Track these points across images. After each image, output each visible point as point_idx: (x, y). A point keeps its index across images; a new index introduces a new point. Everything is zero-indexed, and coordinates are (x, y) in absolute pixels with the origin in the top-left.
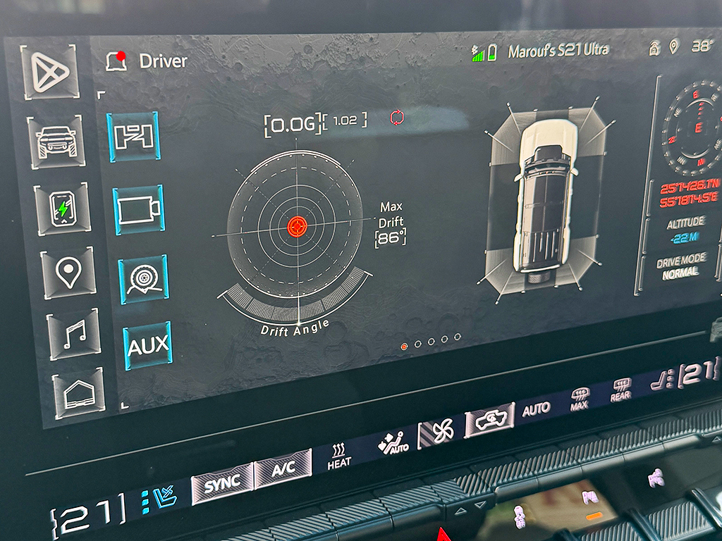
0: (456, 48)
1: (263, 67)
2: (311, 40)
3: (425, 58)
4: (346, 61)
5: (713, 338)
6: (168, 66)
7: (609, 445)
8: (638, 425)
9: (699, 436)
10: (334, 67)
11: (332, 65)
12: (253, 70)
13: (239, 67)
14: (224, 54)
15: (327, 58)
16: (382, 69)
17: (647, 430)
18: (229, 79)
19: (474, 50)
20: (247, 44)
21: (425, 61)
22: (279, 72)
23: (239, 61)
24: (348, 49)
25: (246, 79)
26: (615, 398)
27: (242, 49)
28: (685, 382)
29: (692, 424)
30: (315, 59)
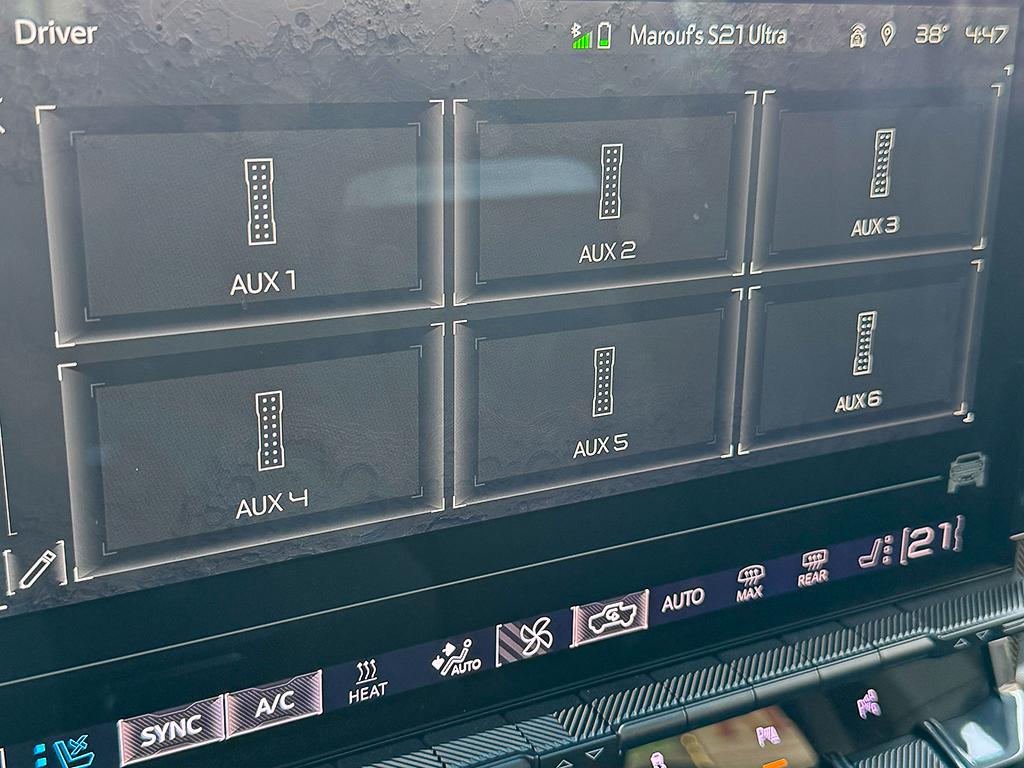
0: (547, 26)
1: (227, 47)
2: (307, 6)
3: (496, 40)
4: (366, 41)
5: (952, 488)
6: (64, 41)
7: (796, 653)
8: (840, 623)
9: (933, 638)
10: (346, 50)
11: (344, 47)
12: (209, 51)
13: (185, 45)
14: (159, 23)
15: (334, 35)
16: (426, 56)
17: (854, 630)
18: (168, 64)
19: (576, 30)
20: (198, 8)
21: (496, 45)
22: (253, 55)
23: (186, 36)
24: (369, 22)
25: (197, 64)
26: (804, 581)
27: (190, 16)
28: (912, 555)
29: (923, 621)
30: (315, 36)
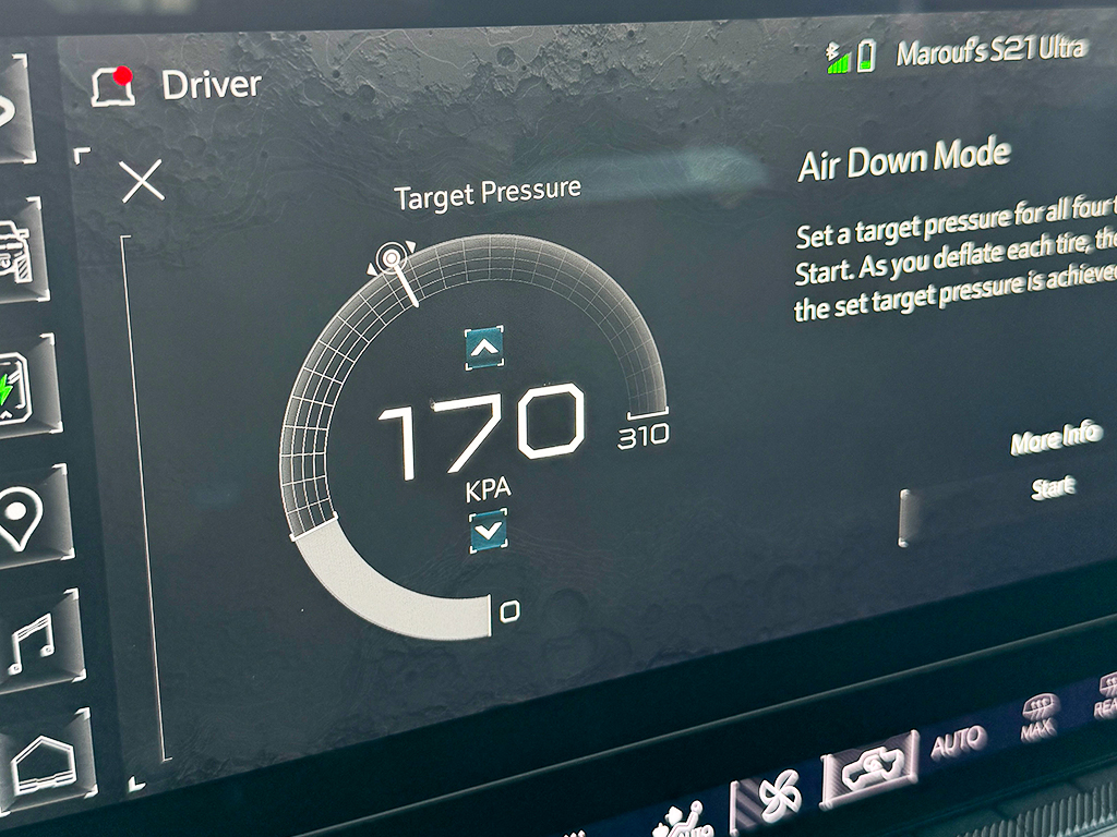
0: (797, 48)
1: (416, 93)
2: (511, 39)
3: (736, 68)
4: (581, 77)
6: (222, 94)
7: (1095, 804)
10: (558, 90)
11: (555, 86)
12: (395, 99)
13: (367, 94)
14: (336, 68)
15: (542, 72)
16: (652, 91)
18: (347, 117)
19: (832, 51)
20: (383, 48)
21: (736, 74)
22: (447, 102)
23: (369, 82)
24: (585, 54)
25: (382, 117)
26: (1101, 710)
27: (373, 58)
30: (521, 74)
